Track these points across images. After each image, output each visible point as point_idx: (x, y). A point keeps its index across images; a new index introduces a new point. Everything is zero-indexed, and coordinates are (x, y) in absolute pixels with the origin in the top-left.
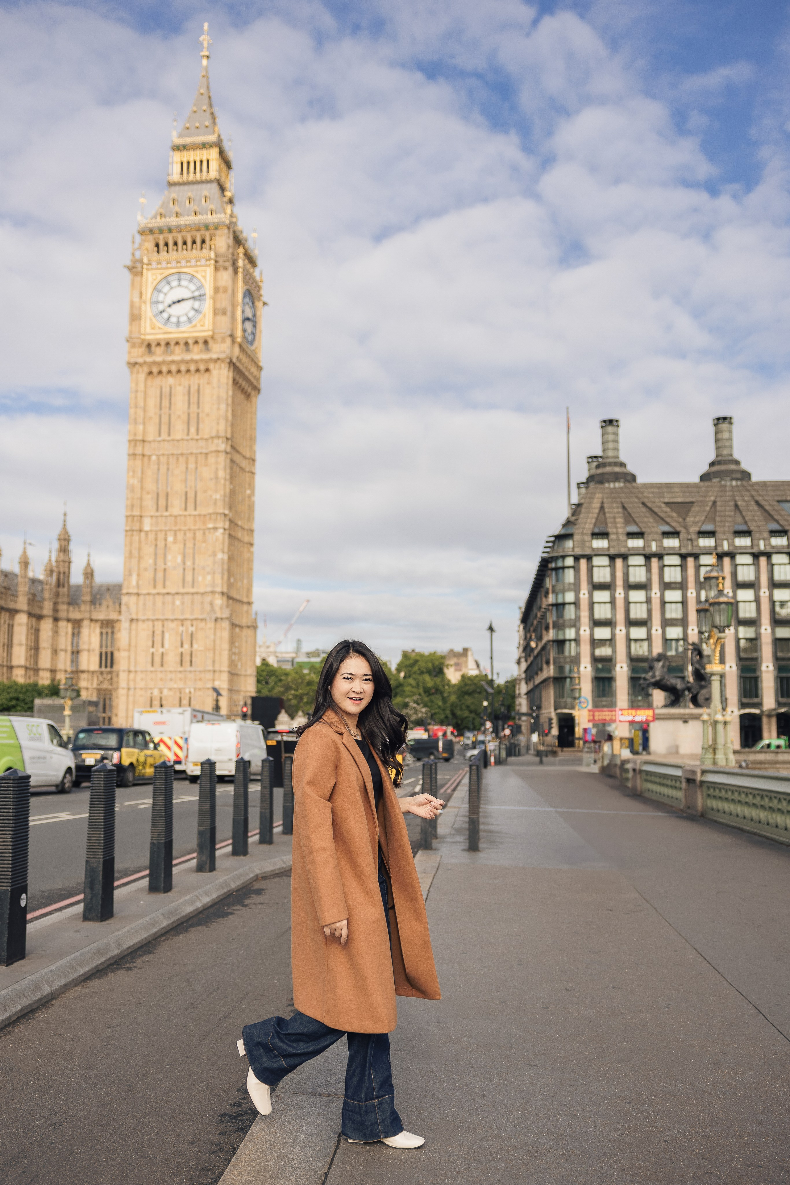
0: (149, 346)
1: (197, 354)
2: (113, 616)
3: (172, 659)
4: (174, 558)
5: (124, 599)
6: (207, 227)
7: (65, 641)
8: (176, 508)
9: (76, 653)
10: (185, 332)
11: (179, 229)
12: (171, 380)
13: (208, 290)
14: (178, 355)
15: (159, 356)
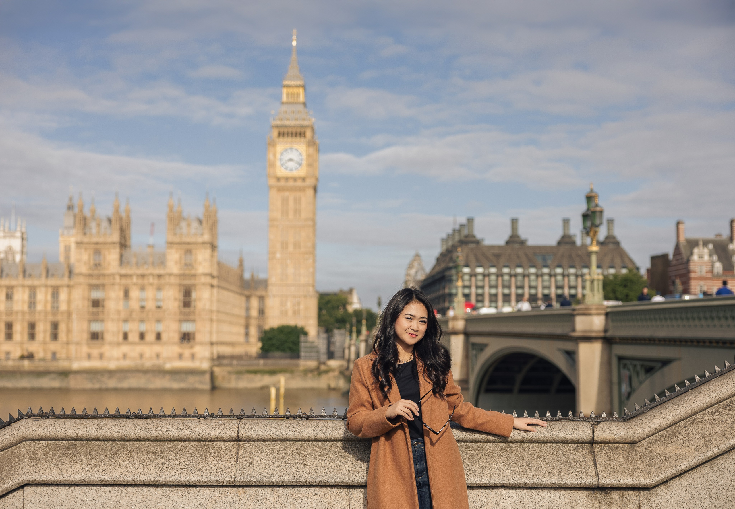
0: (278, 179)
1: (299, 183)
2: (263, 293)
3: (290, 313)
4: (290, 270)
5: (270, 288)
6: (302, 126)
7: (244, 304)
8: (291, 248)
9: (248, 309)
10: (295, 173)
11: (290, 126)
12: (287, 194)
13: (304, 156)
14: (291, 183)
15: (282, 183)
